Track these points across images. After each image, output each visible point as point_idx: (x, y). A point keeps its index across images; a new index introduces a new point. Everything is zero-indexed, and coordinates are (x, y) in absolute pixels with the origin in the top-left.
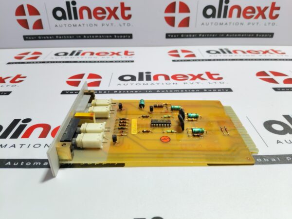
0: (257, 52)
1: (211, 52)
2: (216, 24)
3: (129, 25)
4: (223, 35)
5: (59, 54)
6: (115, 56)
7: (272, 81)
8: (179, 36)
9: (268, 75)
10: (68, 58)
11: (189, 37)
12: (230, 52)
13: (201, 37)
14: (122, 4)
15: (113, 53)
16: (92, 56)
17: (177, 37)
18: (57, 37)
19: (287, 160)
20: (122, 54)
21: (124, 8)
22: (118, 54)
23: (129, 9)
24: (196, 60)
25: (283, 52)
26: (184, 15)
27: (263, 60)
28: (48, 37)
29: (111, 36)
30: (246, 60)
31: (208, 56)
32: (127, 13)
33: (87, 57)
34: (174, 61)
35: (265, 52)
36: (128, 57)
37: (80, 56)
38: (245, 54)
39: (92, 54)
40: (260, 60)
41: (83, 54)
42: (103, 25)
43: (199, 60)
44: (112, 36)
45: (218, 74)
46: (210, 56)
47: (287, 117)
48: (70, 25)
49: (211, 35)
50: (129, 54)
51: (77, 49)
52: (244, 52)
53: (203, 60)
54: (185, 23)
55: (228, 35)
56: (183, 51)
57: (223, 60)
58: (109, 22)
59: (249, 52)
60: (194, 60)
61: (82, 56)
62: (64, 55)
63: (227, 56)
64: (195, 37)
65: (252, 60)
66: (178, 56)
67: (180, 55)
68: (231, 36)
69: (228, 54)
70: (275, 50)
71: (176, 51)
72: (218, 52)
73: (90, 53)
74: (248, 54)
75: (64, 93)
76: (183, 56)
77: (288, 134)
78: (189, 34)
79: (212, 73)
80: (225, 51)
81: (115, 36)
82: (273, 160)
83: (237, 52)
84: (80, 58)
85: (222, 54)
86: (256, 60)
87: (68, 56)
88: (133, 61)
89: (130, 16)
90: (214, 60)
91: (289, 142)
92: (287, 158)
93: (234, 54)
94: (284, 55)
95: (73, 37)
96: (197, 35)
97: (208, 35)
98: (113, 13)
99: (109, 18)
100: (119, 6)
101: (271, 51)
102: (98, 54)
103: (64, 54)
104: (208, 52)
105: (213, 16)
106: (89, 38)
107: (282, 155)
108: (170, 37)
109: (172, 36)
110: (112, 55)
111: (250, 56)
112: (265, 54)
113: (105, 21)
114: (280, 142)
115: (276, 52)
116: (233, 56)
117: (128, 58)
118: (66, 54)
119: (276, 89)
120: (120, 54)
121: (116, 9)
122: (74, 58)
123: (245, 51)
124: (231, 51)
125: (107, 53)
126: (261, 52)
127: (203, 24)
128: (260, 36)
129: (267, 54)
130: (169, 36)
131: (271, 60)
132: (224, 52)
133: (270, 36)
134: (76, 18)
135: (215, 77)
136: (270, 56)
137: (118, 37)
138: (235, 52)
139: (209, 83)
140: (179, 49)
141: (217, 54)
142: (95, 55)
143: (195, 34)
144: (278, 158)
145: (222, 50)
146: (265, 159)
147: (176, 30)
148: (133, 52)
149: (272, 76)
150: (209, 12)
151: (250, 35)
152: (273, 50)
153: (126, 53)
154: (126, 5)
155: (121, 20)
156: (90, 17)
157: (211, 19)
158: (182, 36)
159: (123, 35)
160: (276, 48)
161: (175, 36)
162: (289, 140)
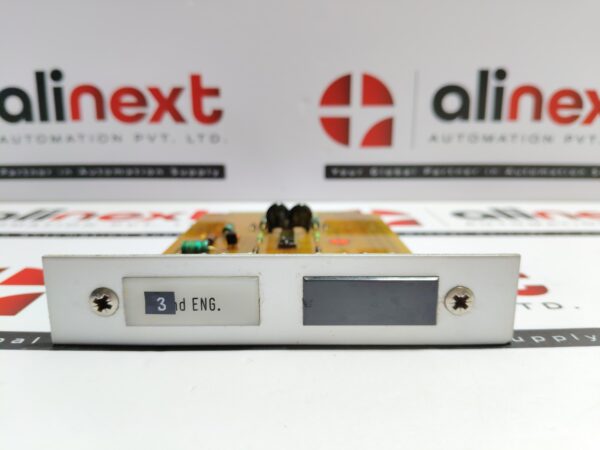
2: (474, 138)
3: (215, 139)
8: (364, 172)
11: (393, 176)
13: (431, 176)
14: (196, 80)
21: (199, 91)
23: (214, 92)
26: (378, 113)
32: (209, 105)
42: (138, 137)
44: (165, 172)
48: (41, 139)
54: (381, 134)
58: (156, 128)
64: (411, 176)
68: (518, 172)
78: (393, 167)
81: (174, 172)
89: (217, 115)
95: (50, 172)
96: (419, 172)
98: (167, 104)
99: (157, 118)
100: (186, 84)
105: (463, 113)
106: (97, 176)
108: (338, 176)
109: (343, 172)
113: (144, 126)
121: (176, 92)
127: (434, 138)
130: (335, 172)
134: (60, 117)
137: (183, 173)
143: (410, 167)
147: (356, 153)
150: (452, 103)
151: (573, 173)
154: (206, 83)
155: (193, 126)
156: (100, 115)
157: (458, 125)
158: (374, 172)
159: (197, 168)
161: (352, 173)
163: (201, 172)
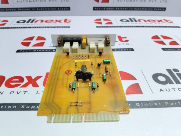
0: (154, 21)
1: (123, 21)
2: (127, 1)
3: (68, 1)
4: (132, 9)
5: (20, 22)
6: (58, 22)
7: (162, 43)
8: (102, 9)
9: (159, 38)
10: (26, 25)
11: (109, 10)
12: (136, 21)
13: (117, 10)
15: (57, 21)
16: (42, 23)
17: (100, 10)
18: (19, 9)
19: (166, 105)
20: (63, 21)
22: (59, 21)
24: (112, 27)
25: (171, 21)
27: (158, 27)
28: (12, 10)
29: (55, 9)
30: (146, 27)
31: (121, 24)
33: (39, 24)
34: (97, 27)
35: (159, 21)
36: (66, 23)
37: (34, 23)
38: (146, 23)
39: (42, 21)
40: (155, 27)
41: (36, 22)
43: (114, 27)
45: (126, 38)
46: (122, 24)
47: (169, 71)
49: (124, 9)
50: (67, 21)
51: (32, 18)
52: (145, 21)
53: (117, 27)
55: (135, 9)
56: (105, 20)
57: (130, 27)
59: (149, 21)
60: (111, 27)
61: (35, 23)
63: (134, 24)
64: (113, 10)
65: (150, 27)
66: (101, 23)
67: (102, 23)
68: (137, 9)
69: (134, 22)
70: (166, 19)
71: (100, 20)
72: (128, 21)
73: (41, 21)
74: (148, 22)
76: (104, 23)
77: (168, 84)
79: (122, 36)
80: (133, 20)
82: (156, 104)
83: (141, 20)
84: (33, 25)
85: (130, 22)
86: (152, 27)
87: (25, 23)
88: (69, 27)
90: (125, 27)
91: (168, 90)
92: (166, 103)
93: (138, 22)
94: (172, 23)
96: (114, 9)
97: (122, 9)
101: (163, 21)
102: (46, 22)
103: (23, 21)
104: (121, 20)
107: (162, 101)
108: (96, 10)
109: (97, 9)
110: (55, 22)
111: (149, 24)
112: (159, 23)
114: (162, 90)
115: (167, 21)
116: (138, 24)
117: (66, 25)
118: (24, 21)
119: (164, 49)
120: (61, 21)
122: (30, 25)
123: (146, 20)
124: (137, 20)
125: (52, 21)
126: (157, 21)
127: (118, 1)
128: (157, 9)
129: (161, 22)
130: (95, 9)
131: (163, 27)
132: (132, 21)
133: (164, 10)
135: (124, 40)
136: (162, 24)
137: (61, 9)
138: (139, 20)
139: (119, 44)
140: (102, 18)
141: (127, 23)
142: (44, 22)
143: (113, 8)
144: (159, 103)
145: (130, 19)
146: (150, 104)
148: (70, 20)
149: (162, 39)
151: (150, 9)
152: (165, 20)
153: (65, 21)
158: (104, 9)
160: (167, 18)
161: (99, 9)
162: (169, 89)
163: (65, 9)
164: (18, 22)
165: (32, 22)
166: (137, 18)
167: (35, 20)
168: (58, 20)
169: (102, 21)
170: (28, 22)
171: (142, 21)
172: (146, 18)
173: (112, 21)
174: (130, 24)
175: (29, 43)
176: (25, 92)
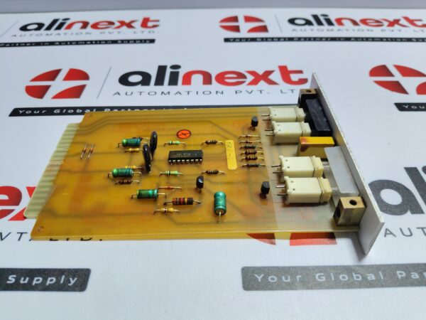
0: (378, 23)
1: (297, 22)
5: (29, 28)
6: (125, 28)
7: (397, 87)
9: (390, 74)
10: (43, 36)
12: (330, 23)
15: (122, 23)
16: (84, 31)
19: (397, 278)
22: (129, 25)
24: (265, 40)
27: (387, 40)
30: (357, 39)
31: (290, 31)
33: (75, 33)
34: (227, 40)
35: (392, 24)
36: (146, 30)
37: (63, 30)
38: (356, 27)
39: (85, 25)
40: (381, 39)
41: (69, 27)
43: (273, 39)
45: (300, 72)
46: (294, 30)
47: (412, 172)
50: (150, 24)
51: (60, 16)
52: (355, 23)
53: (279, 39)
56: (248, 19)
57: (315, 39)
59: (364, 22)
60: (263, 40)
61: (67, 31)
62: (36, 29)
63: (324, 31)
65: (367, 39)
66: (237, 29)
67: (241, 28)
69: (326, 26)
70: (411, 17)
71: (235, 19)
72: (308, 23)
73: (81, 25)
74: (362, 26)
75: (16, 113)
77: (409, 213)
79: (290, 68)
80: (322, 19)
82: (371, 277)
83: (343, 21)
84: (63, 35)
85: (316, 26)
86: (373, 39)
87: (42, 31)
88: (152, 41)
90: (299, 39)
91: (407, 233)
92: (398, 272)
93: (336, 27)
101: (403, 22)
102: (95, 26)
103: (36, 26)
104: (292, 21)
107: (389, 266)
110: (118, 27)
111: (364, 31)
112: (391, 28)
114: (391, 233)
115: (412, 22)
116: (335, 31)
117: (146, 34)
118: (40, 26)
119: (401, 107)
120: (133, 24)
122: (54, 35)
123: (357, 19)
124: (333, 19)
125: (111, 23)
126: (386, 23)
129: (396, 27)
131: (402, 40)
132: (320, 23)
135: (294, 77)
136: (400, 31)
138: (339, 21)
139: (281, 92)
140: (241, 13)
141: (307, 27)
142: (89, 29)
144: (380, 273)
145: (316, 17)
146: (355, 276)
148: (158, 21)
149: (397, 77)
152: (407, 19)
153: (145, 23)
160: (412, 14)
162: (409, 229)
164: (24, 28)
165: (59, 28)
166: (334, 14)
167: (68, 23)
168: (127, 21)
169: (241, 23)
170: (49, 28)
171: (347, 24)
172: (358, 14)
173: (267, 23)
174: (314, 31)
175: (47, 88)
176: (22, 233)
